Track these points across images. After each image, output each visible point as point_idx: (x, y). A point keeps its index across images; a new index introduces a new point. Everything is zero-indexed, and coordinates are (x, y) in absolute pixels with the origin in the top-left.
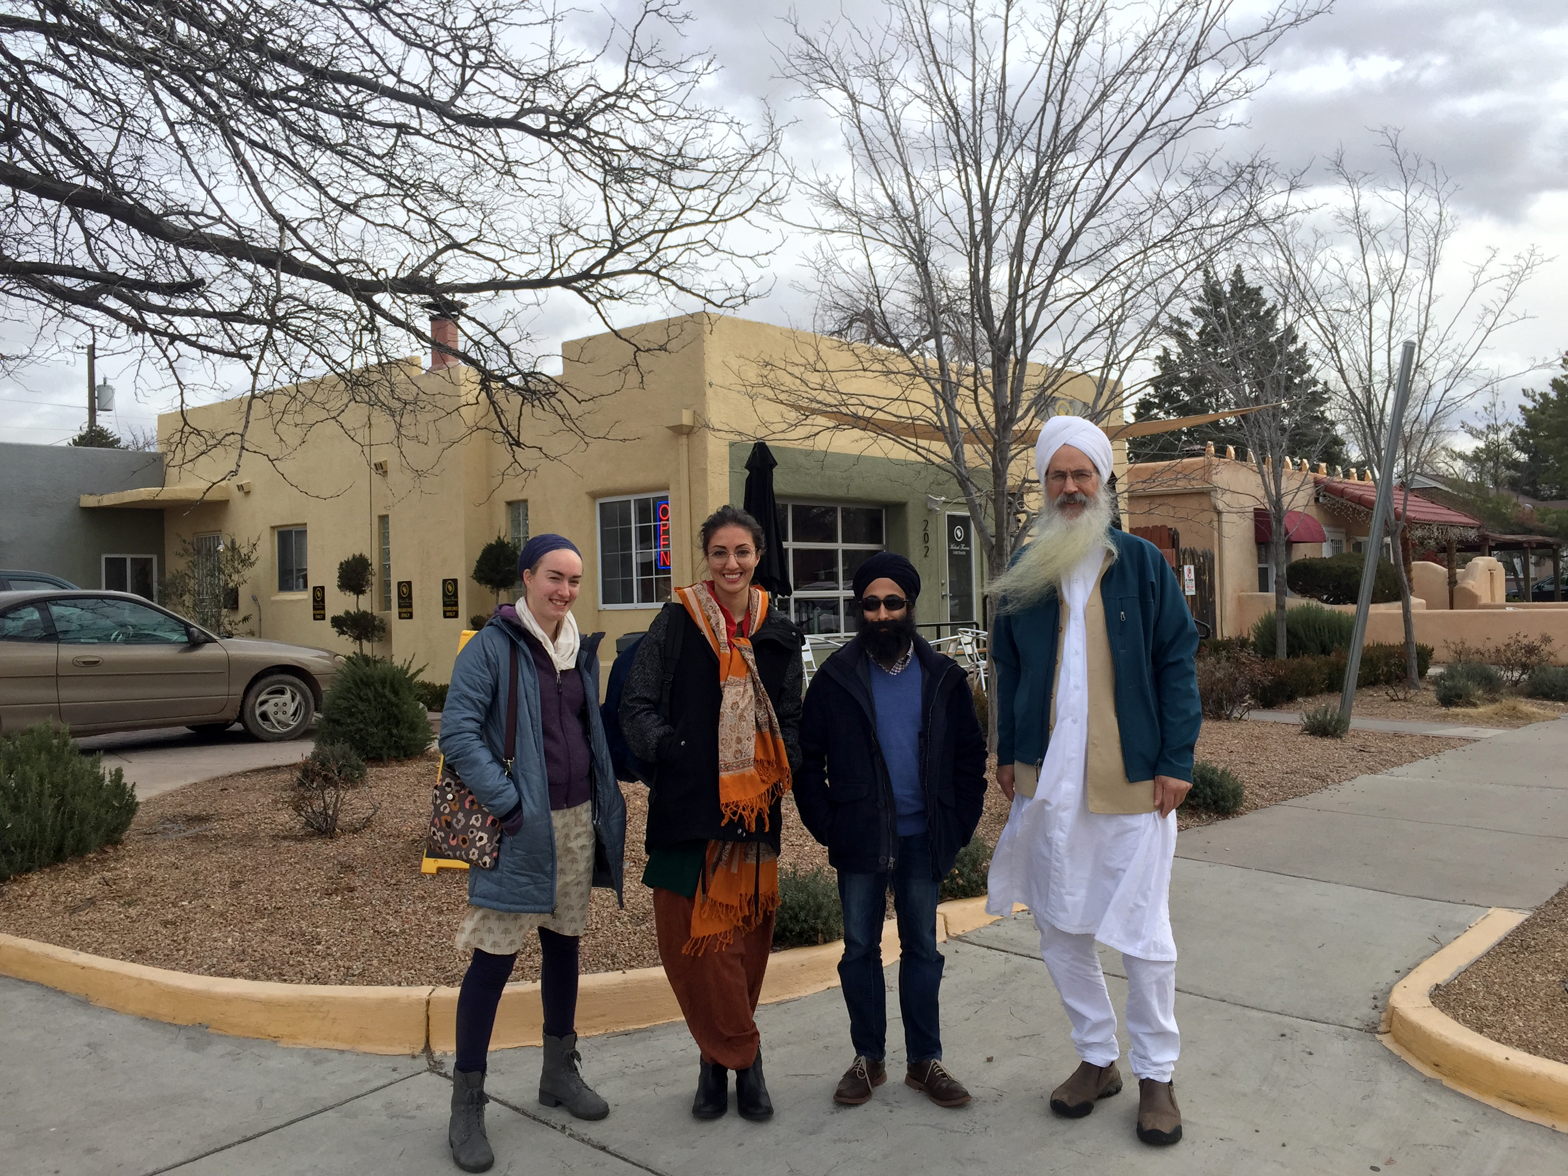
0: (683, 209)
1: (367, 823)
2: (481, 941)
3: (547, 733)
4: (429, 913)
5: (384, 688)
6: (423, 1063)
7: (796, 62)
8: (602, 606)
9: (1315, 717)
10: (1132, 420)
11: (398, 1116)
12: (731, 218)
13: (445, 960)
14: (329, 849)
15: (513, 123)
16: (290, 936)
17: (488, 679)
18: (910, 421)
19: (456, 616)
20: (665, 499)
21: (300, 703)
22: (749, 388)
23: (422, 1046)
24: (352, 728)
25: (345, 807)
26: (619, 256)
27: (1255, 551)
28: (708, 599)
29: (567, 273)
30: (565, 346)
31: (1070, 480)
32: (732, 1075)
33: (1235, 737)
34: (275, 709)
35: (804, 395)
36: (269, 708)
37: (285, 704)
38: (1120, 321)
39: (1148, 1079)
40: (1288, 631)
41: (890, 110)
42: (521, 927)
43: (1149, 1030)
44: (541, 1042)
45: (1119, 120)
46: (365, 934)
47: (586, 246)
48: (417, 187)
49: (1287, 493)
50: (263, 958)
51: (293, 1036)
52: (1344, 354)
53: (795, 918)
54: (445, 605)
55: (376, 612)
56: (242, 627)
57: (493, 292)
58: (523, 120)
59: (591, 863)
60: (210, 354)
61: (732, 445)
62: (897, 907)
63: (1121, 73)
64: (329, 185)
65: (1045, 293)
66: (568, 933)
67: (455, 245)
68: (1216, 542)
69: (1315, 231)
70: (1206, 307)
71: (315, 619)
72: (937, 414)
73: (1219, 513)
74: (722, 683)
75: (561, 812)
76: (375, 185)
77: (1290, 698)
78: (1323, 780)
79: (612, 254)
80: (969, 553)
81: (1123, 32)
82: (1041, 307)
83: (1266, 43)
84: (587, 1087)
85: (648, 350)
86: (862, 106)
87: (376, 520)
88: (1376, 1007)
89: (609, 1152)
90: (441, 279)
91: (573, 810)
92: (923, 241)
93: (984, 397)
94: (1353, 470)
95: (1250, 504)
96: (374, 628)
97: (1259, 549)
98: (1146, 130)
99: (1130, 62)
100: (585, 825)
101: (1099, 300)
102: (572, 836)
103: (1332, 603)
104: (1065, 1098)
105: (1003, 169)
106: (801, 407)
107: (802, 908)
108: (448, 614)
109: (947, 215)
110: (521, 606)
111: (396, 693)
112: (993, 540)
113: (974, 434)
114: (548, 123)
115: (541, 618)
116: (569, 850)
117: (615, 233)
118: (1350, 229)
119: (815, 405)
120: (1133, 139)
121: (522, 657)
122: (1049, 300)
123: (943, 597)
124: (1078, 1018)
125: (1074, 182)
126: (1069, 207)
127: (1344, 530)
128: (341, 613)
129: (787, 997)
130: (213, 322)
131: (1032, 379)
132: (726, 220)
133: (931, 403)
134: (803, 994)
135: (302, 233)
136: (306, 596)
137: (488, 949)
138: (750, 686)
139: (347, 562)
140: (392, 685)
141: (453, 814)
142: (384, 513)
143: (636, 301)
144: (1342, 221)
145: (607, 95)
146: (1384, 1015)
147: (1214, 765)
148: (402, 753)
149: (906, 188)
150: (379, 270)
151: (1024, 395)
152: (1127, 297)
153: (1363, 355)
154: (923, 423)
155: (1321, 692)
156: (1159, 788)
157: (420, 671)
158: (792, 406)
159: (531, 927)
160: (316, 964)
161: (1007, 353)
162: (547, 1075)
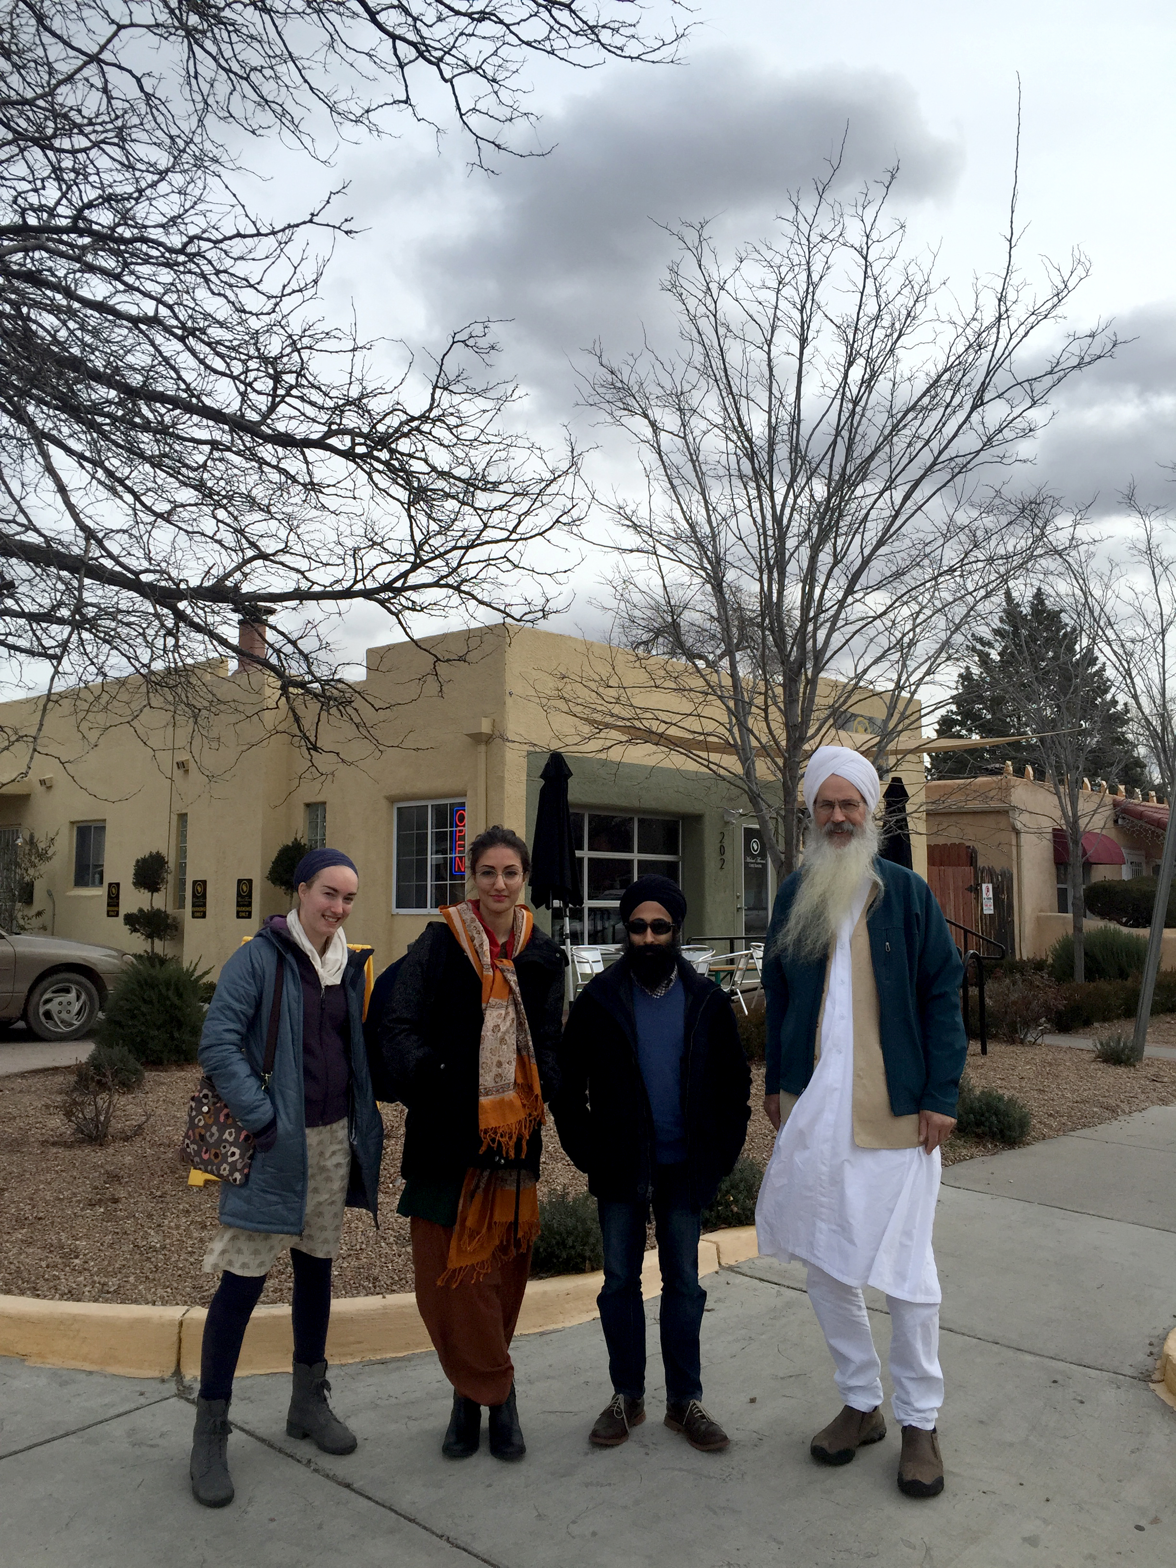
0: (486, 526)
1: (139, 1130)
2: (230, 1263)
3: (307, 1050)
4: (192, 1227)
5: (168, 990)
6: (172, 1387)
7: (601, 390)
8: (396, 911)
9: (1108, 1044)
10: (934, 735)
11: (140, 1444)
12: (531, 537)
13: (204, 1279)
14: (97, 1156)
15: (320, 444)
16: (49, 1248)
17: (253, 991)
18: (702, 737)
19: (249, 916)
20: (463, 805)
21: (84, 1003)
22: (544, 701)
23: (172, 1369)
24: (134, 1031)
25: (118, 1113)
26: (422, 570)
27: (1053, 870)
28: (473, 921)
29: (370, 584)
30: (370, 652)
31: (837, 810)
32: (485, 1411)
33: (1028, 1063)
34: (59, 1008)
35: (599, 708)
36: (53, 1007)
37: (69, 1003)
38: (912, 643)
39: (910, 1426)
40: (1086, 954)
41: (690, 438)
42: (272, 1248)
43: (913, 1375)
44: (290, 1369)
45: (907, 455)
46: (125, 1248)
47: (389, 559)
48: (230, 498)
49: (1084, 815)
50: (18, 1271)
51: (40, 1355)
52: (1138, 680)
53: (563, 1244)
54: (238, 905)
55: (170, 910)
56: (36, 922)
57: (298, 602)
58: (329, 441)
59: (346, 1181)
60: (18, 653)
61: (529, 753)
62: (658, 1236)
63: (913, 408)
64: (144, 494)
65: (836, 617)
66: (320, 1255)
67: (264, 556)
68: (1015, 863)
69: (1111, 561)
70: (1007, 628)
71: (109, 915)
72: (730, 731)
73: (1018, 833)
74: (484, 1005)
75: (316, 1129)
76: (187, 495)
77: (1087, 1023)
78: (1113, 1111)
79: (415, 567)
80: (765, 866)
81: (914, 370)
82: (832, 631)
83: (1051, 384)
84: (336, 1419)
85: (448, 660)
86: (662, 433)
87: (175, 818)
88: (1151, 1354)
89: (353, 1490)
90: (246, 588)
91: (328, 1127)
92: (718, 563)
93: (775, 714)
94: (1153, 793)
95: (1048, 825)
96: (168, 926)
97: (1058, 869)
98: (934, 464)
99: (920, 399)
100: (341, 1142)
101: (890, 624)
102: (327, 1155)
103: (1132, 926)
104: (825, 1444)
105: (796, 497)
106: (596, 722)
107: (569, 1233)
108: (241, 914)
109: (741, 539)
110: (292, 918)
111: (180, 996)
112: (783, 856)
113: (764, 750)
114: (354, 444)
115: (311, 933)
116: (323, 1169)
117: (418, 548)
118: (1142, 559)
119: (609, 720)
120: (922, 472)
121: (288, 970)
122: (840, 623)
123: (738, 909)
124: (841, 1359)
125: (864, 512)
126: (858, 537)
127: (1143, 852)
128: (135, 910)
129: (551, 1327)
130: (22, 621)
131: (823, 698)
132: (526, 539)
133: (725, 719)
134: (568, 1324)
135: (106, 543)
136: (100, 893)
137: (238, 1272)
138: (511, 1009)
139: (144, 860)
140: (177, 989)
141: (207, 1127)
142: (184, 811)
143: (437, 613)
144: (1136, 553)
145: (413, 419)
146: (1159, 1362)
147: (1000, 1092)
148: (182, 1057)
149: (703, 512)
150: (181, 580)
151: (814, 715)
152: (918, 621)
153: (1157, 681)
154: (716, 740)
155: (1118, 1017)
156: (924, 1123)
157: (206, 973)
158: (586, 720)
159: (283, 1248)
160: (71, 1279)
161: (799, 673)
162: (297, 1406)
